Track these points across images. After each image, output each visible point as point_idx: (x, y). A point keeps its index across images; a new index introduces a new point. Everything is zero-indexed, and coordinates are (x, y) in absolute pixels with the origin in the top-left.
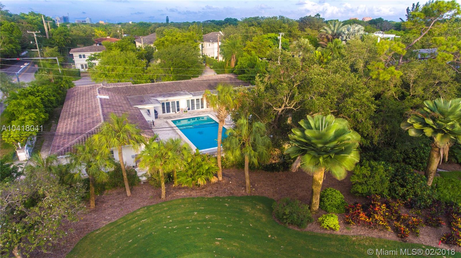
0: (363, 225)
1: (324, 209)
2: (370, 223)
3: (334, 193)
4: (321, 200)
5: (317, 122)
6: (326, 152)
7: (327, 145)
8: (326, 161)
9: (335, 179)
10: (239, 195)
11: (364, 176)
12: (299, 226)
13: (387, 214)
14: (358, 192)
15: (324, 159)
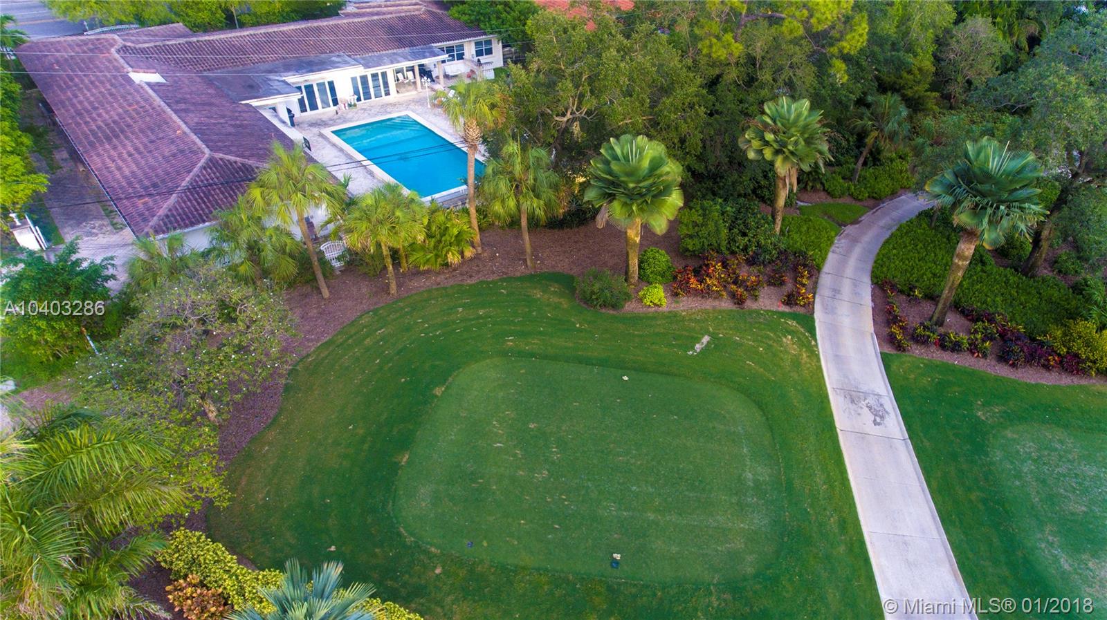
0: (696, 295)
1: (644, 279)
2: (702, 290)
3: (657, 255)
4: (640, 267)
5: (626, 148)
6: (641, 195)
7: (641, 185)
8: (641, 210)
9: (654, 234)
10: (518, 274)
11: (695, 224)
12: (614, 307)
13: (723, 276)
14: (687, 250)
15: (638, 206)
